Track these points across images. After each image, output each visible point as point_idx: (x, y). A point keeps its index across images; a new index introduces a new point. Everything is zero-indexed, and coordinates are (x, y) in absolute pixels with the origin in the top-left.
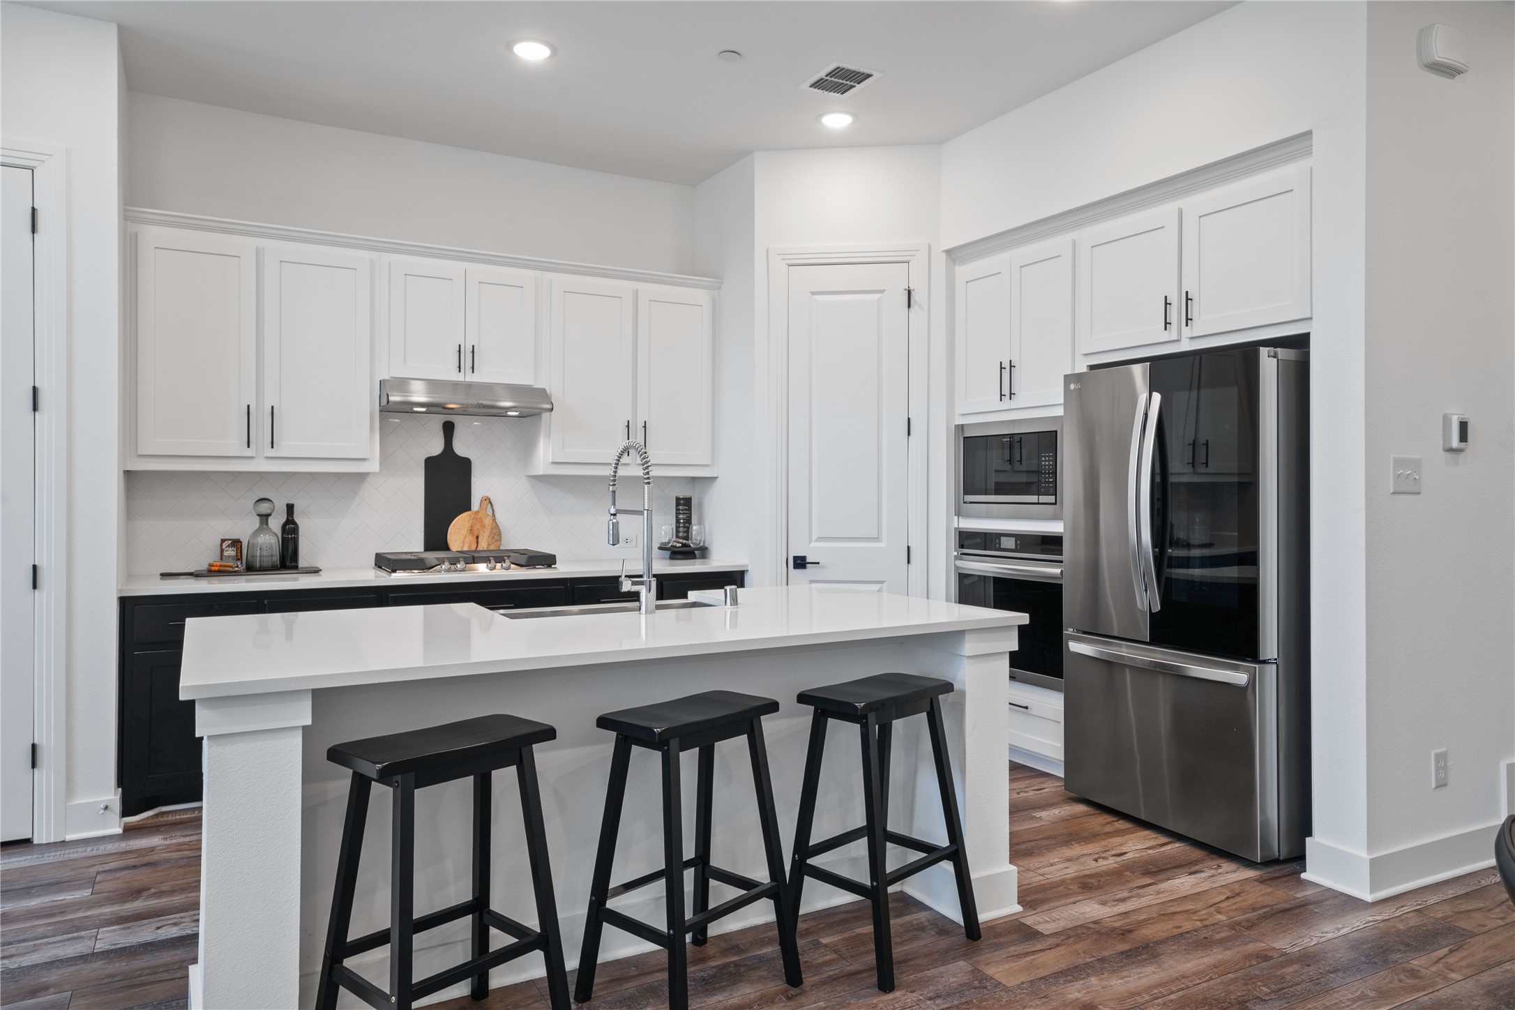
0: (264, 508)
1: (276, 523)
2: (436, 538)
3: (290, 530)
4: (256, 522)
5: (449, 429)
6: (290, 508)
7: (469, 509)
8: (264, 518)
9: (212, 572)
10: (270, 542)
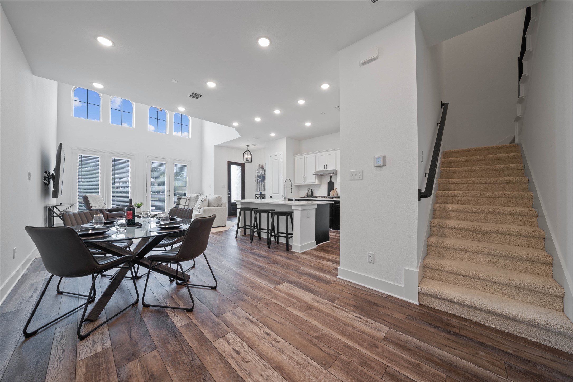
0: (309, 189)
1: (310, 191)
2: (329, 195)
3: (312, 192)
4: (308, 191)
5: (331, 177)
6: (312, 189)
7: (333, 190)
8: (309, 190)
9: (304, 197)
10: (309, 193)
